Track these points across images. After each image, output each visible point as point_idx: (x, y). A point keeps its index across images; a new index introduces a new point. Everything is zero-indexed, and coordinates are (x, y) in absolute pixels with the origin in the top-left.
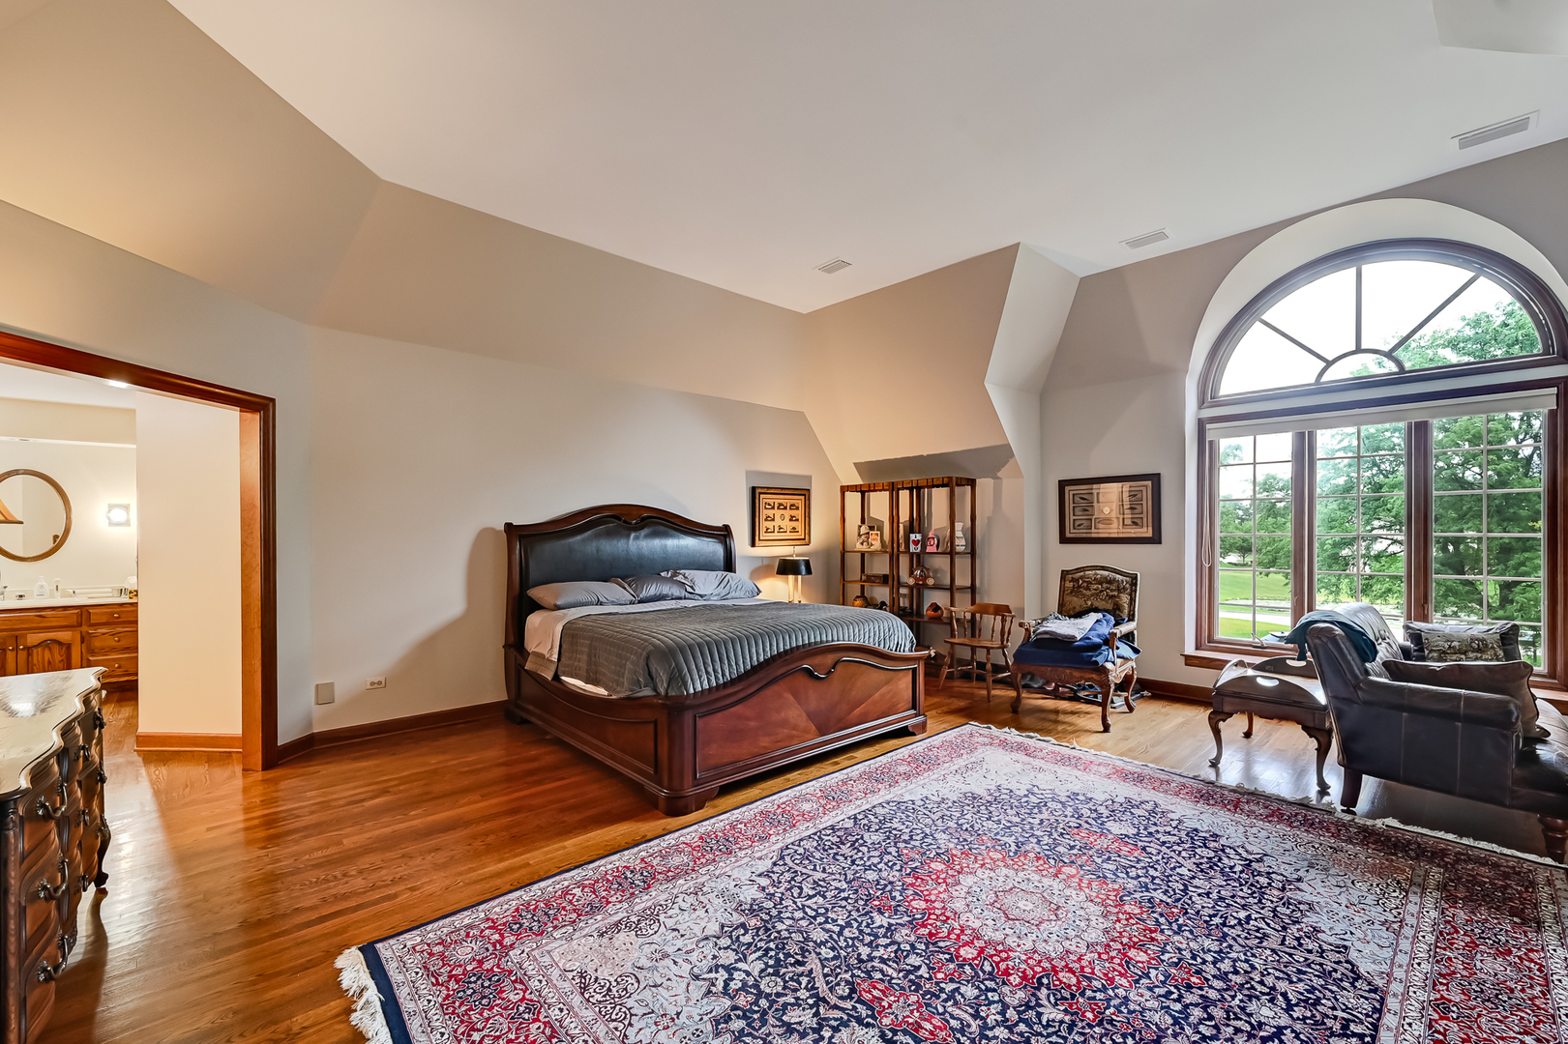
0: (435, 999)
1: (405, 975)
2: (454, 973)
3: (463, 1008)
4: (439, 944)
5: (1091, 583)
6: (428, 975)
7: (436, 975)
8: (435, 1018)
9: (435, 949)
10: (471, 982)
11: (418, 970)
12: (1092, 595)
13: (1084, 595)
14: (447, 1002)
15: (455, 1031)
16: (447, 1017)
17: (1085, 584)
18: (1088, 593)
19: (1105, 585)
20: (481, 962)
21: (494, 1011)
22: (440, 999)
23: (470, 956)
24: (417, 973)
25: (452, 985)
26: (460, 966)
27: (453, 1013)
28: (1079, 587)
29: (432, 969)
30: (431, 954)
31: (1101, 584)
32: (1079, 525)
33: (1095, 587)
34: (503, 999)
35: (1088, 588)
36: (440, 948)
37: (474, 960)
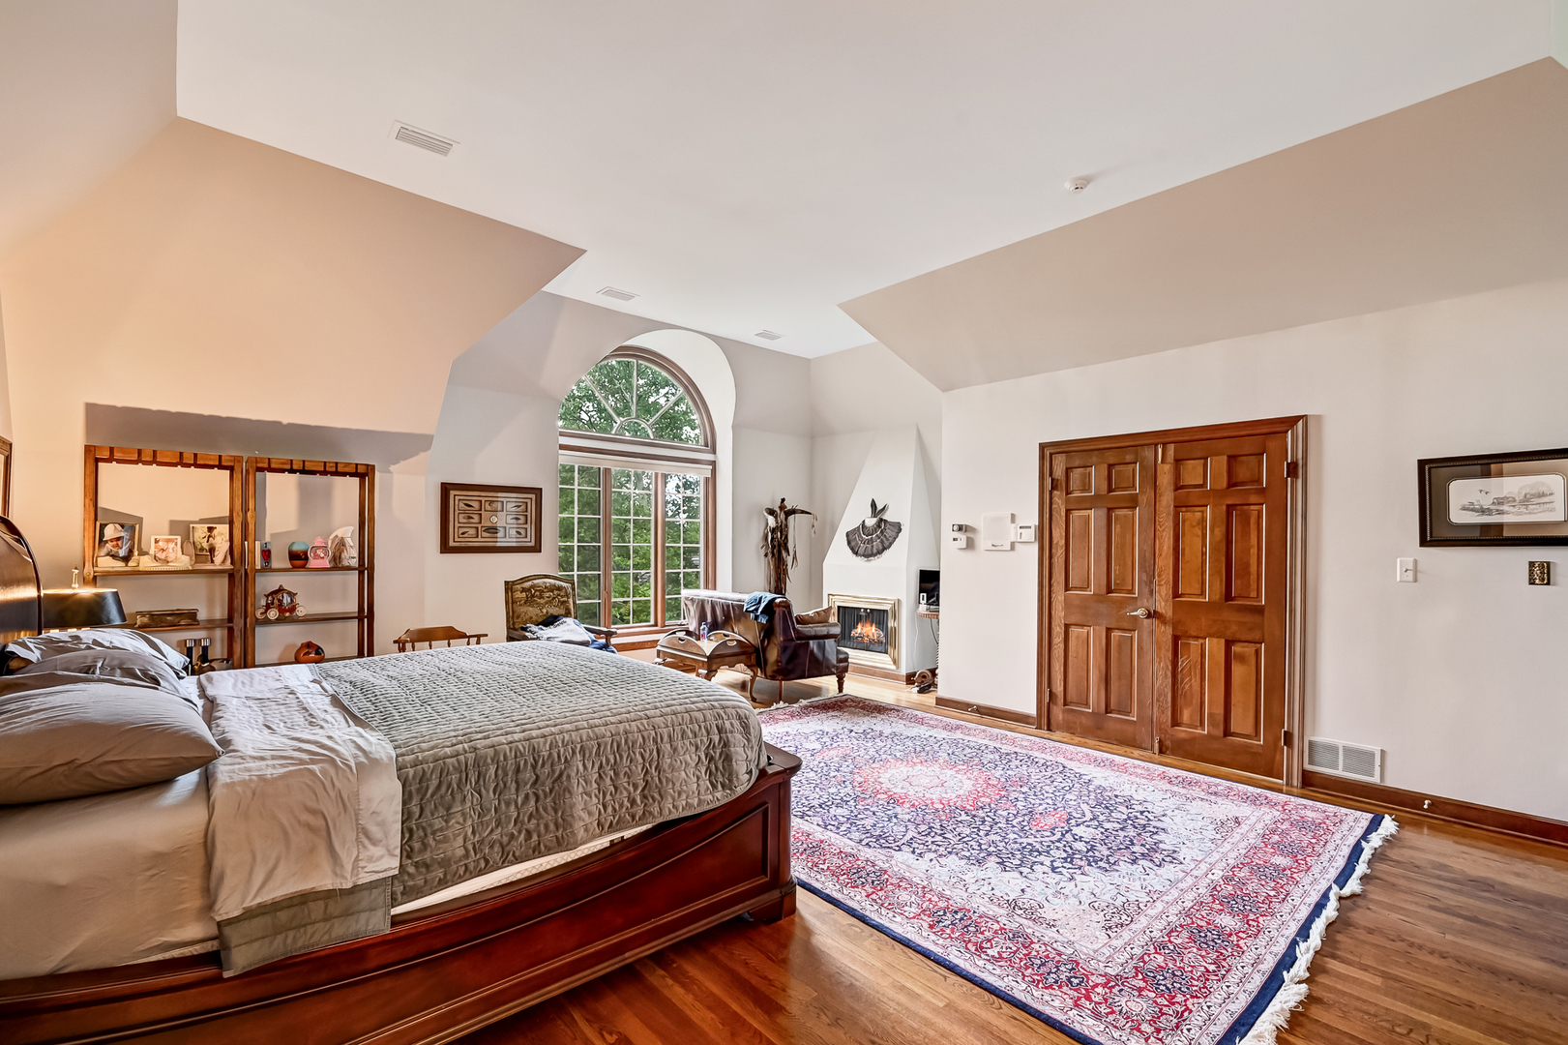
0: (1204, 1004)
1: (1199, 1037)
2: (1166, 1003)
3: (1195, 983)
4: (1139, 1030)
5: (543, 592)
6: (1184, 1021)
7: (1179, 1015)
8: (1219, 997)
9: (1148, 1031)
10: (1167, 988)
11: (1185, 1031)
12: (546, 603)
13: (539, 604)
14: (1199, 995)
15: (1219, 980)
16: (1212, 990)
17: (538, 593)
18: (542, 601)
19: (555, 592)
20: (1140, 990)
21: (1182, 965)
22: (1201, 1000)
23: (1138, 1000)
24: (1189, 1030)
25: (1180, 998)
26: (1155, 1002)
27: (1205, 987)
28: (533, 596)
29: (1175, 1021)
30: (1158, 1031)
31: (552, 592)
32: (463, 534)
33: (548, 595)
34: (1167, 964)
35: (541, 597)
36: (1146, 1027)
37: (1140, 995)
